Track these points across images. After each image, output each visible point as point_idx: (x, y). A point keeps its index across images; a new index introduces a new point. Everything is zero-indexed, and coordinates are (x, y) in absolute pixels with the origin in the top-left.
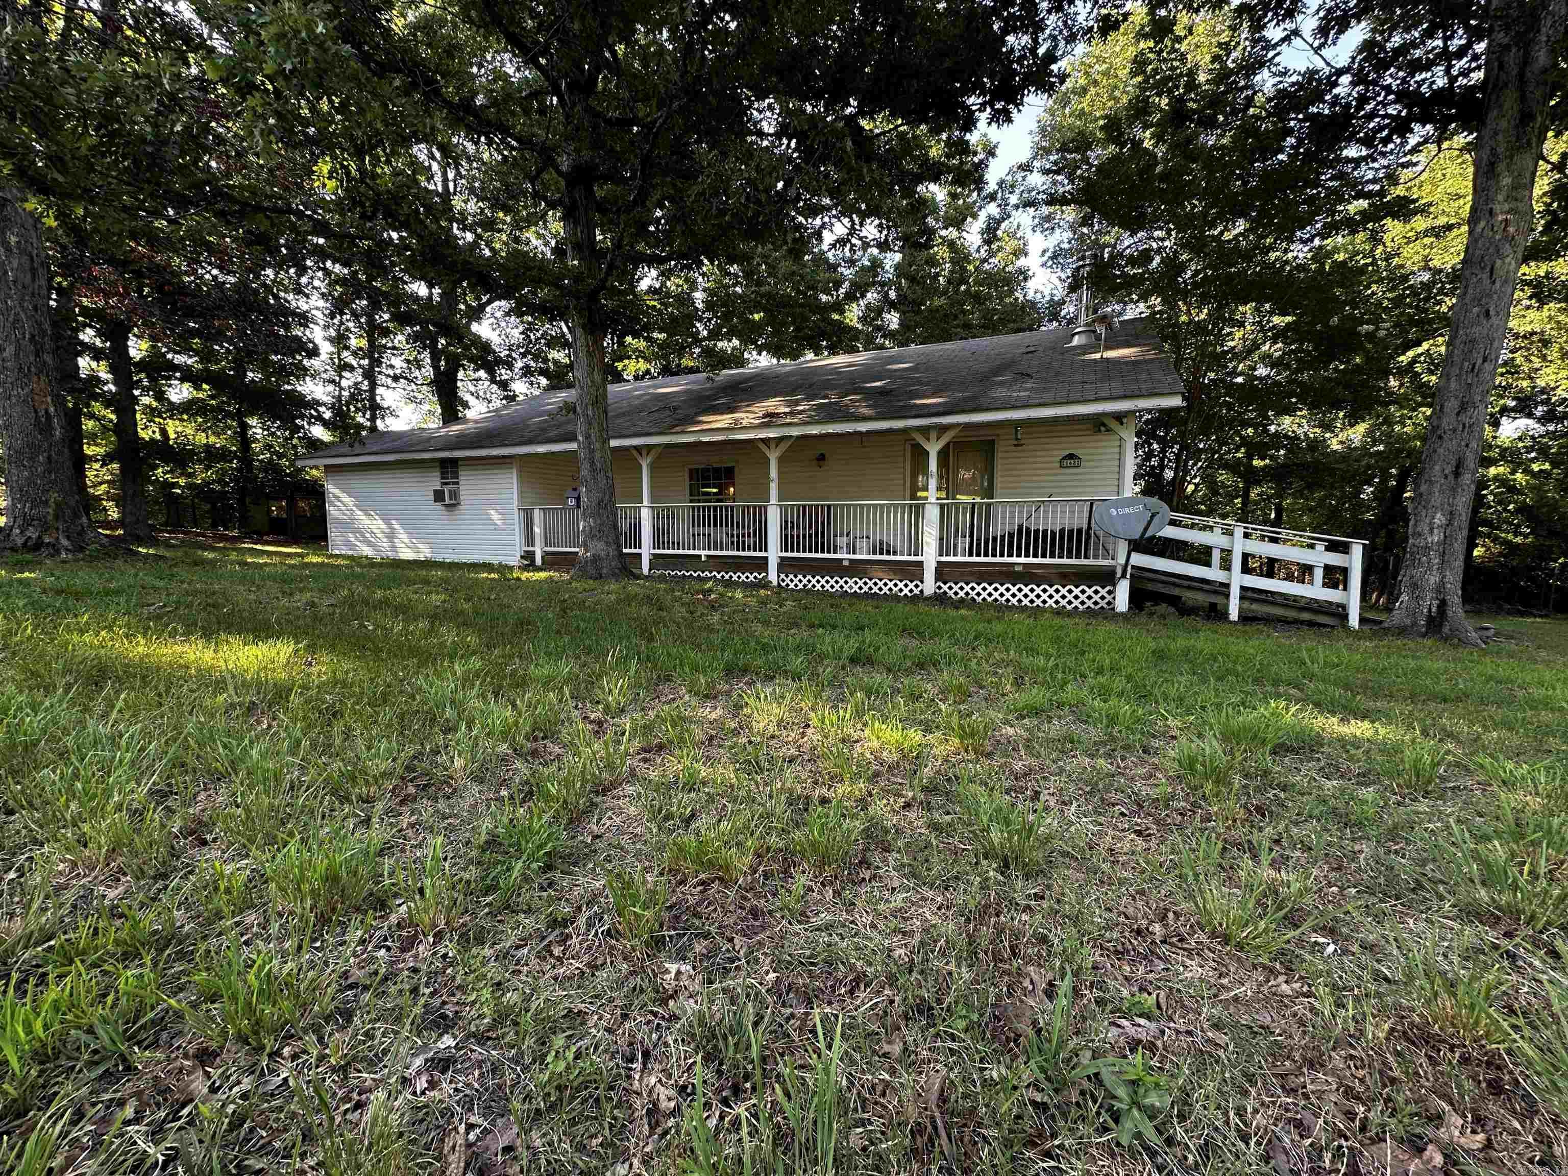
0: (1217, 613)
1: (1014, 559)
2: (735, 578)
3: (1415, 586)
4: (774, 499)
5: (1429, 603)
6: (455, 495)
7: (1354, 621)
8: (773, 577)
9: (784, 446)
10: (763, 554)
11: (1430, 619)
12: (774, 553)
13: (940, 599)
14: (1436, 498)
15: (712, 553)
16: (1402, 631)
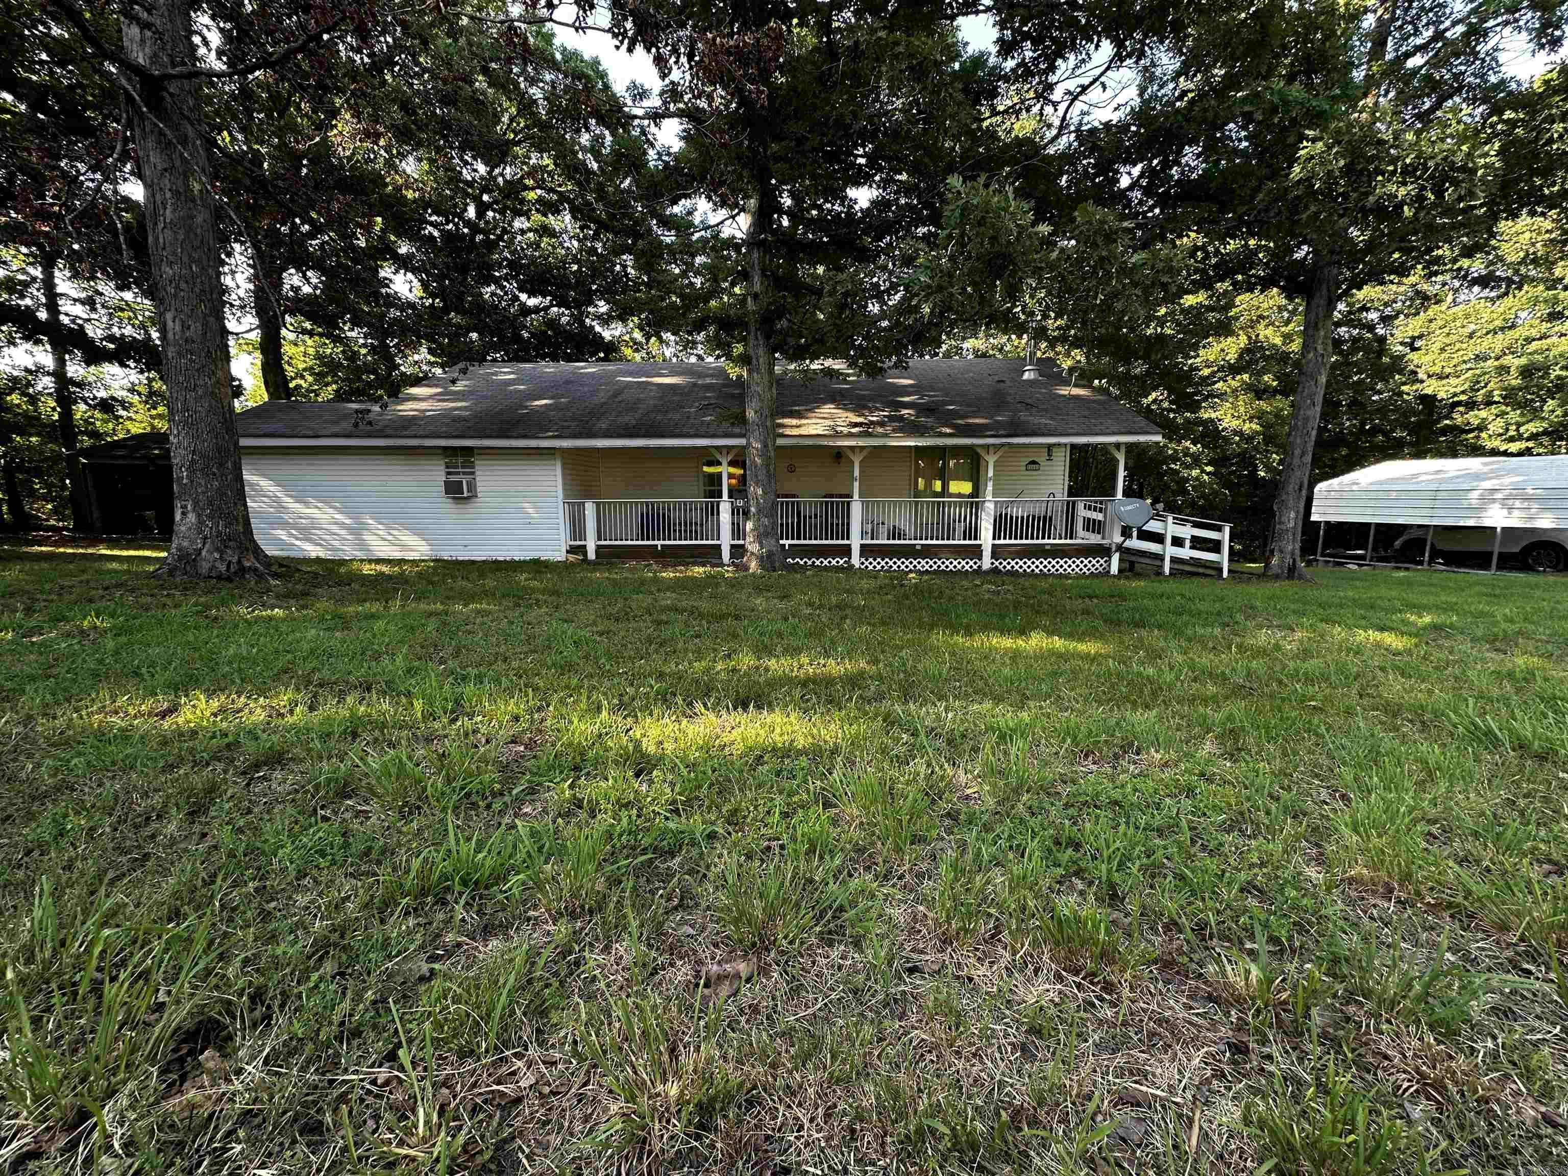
1: (1046, 541)
2: (818, 563)
3: (1281, 552)
4: (856, 496)
5: (1288, 560)
6: (472, 487)
7: (1225, 574)
8: (856, 560)
10: (846, 542)
11: (1289, 569)
12: (856, 542)
13: (995, 571)
14: (1291, 503)
15: (795, 542)
16: (1277, 577)
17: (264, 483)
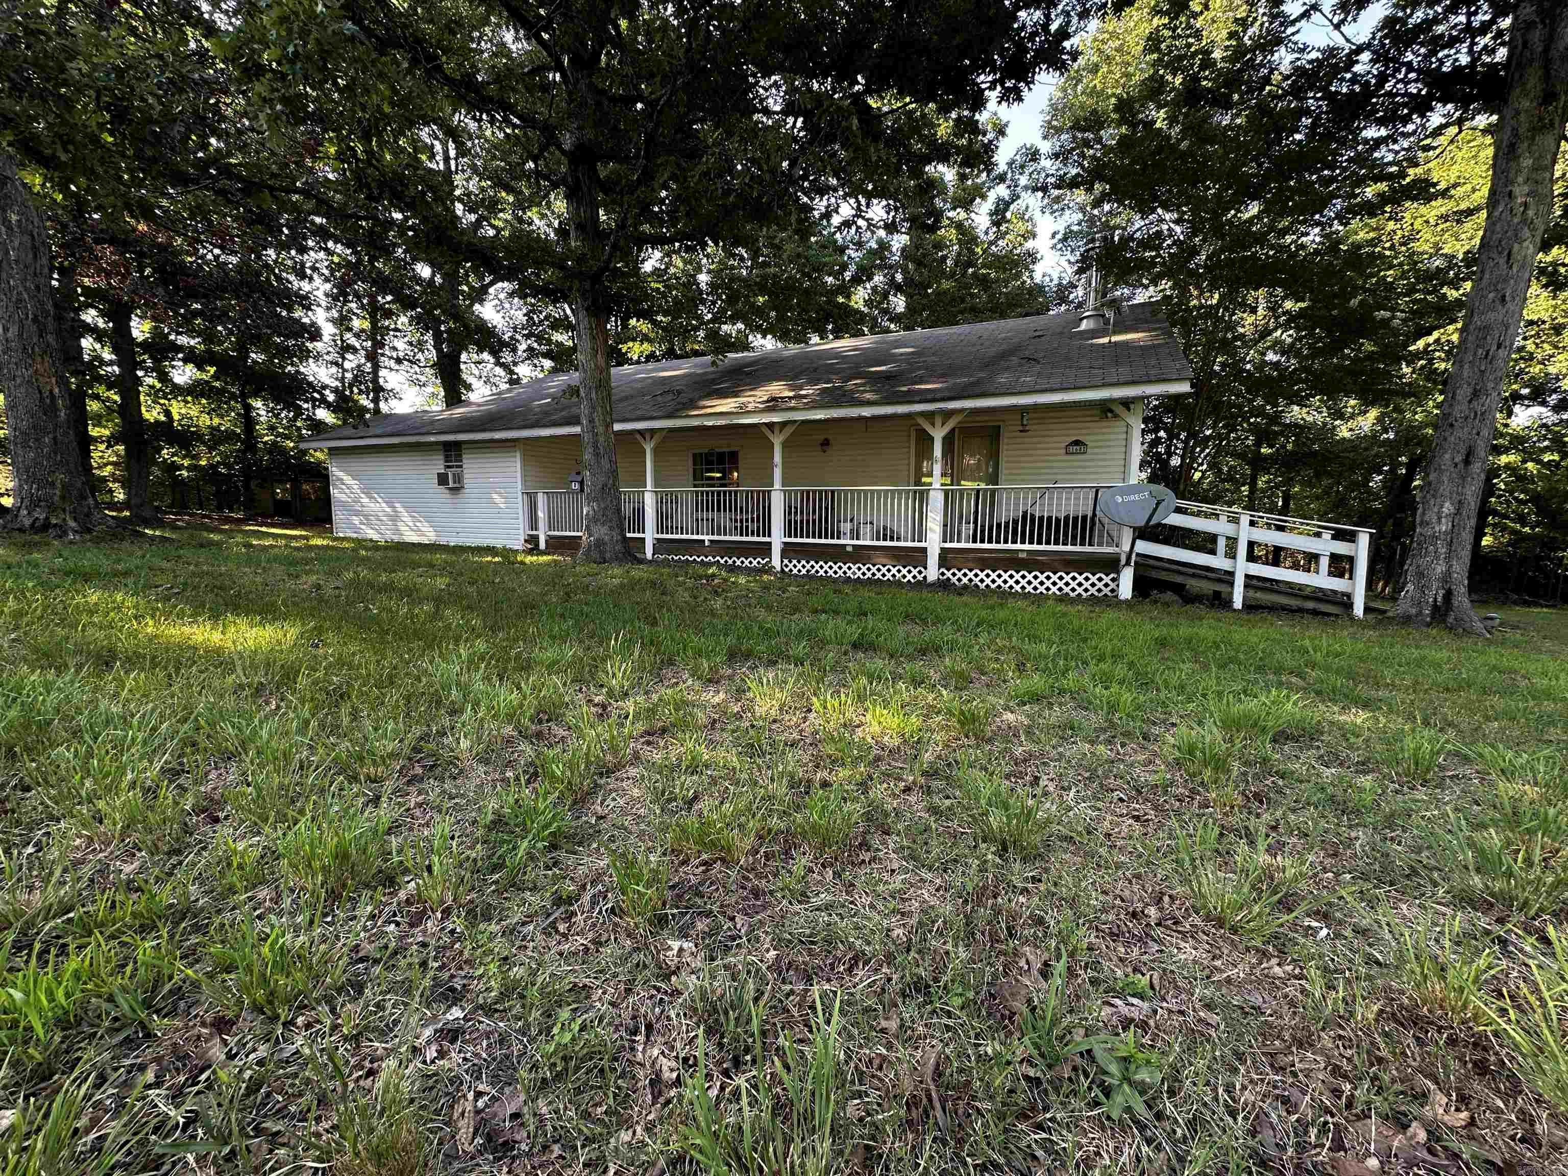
0: (1221, 601)
1: (1019, 546)
2: (738, 563)
3: (1420, 575)
4: (777, 485)
5: (1435, 593)
6: (458, 479)
7: (1359, 609)
8: (776, 562)
9: (789, 430)
10: (767, 539)
11: (1435, 607)
12: (777, 538)
13: (944, 585)
14: (1446, 487)
15: (716, 538)
16: (1406, 620)
17: (348, 480)
